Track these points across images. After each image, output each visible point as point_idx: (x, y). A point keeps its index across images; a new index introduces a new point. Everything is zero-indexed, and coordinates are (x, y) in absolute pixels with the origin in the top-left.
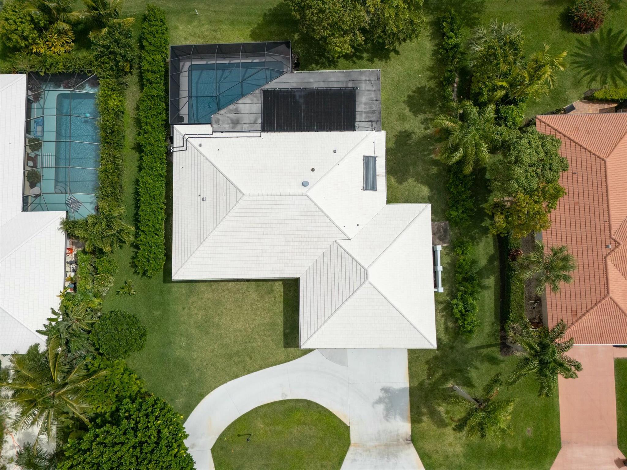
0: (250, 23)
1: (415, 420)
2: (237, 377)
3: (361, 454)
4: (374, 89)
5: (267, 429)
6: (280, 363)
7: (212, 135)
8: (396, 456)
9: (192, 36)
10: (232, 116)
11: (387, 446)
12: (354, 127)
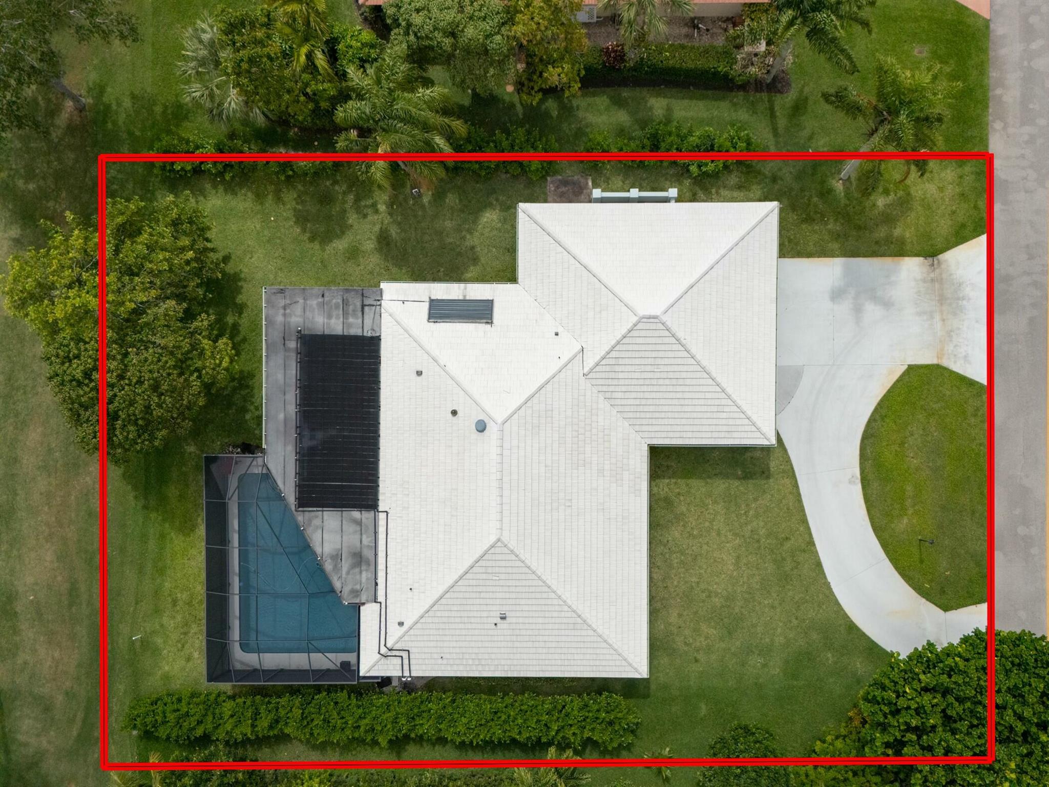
0: (162, 536)
1: (899, 250)
2: (819, 564)
3: (956, 346)
4: (301, 301)
5: (910, 511)
6: (796, 486)
7: (380, 603)
8: (960, 284)
9: (183, 647)
10: (345, 565)
11: (942, 300)
12: (372, 338)
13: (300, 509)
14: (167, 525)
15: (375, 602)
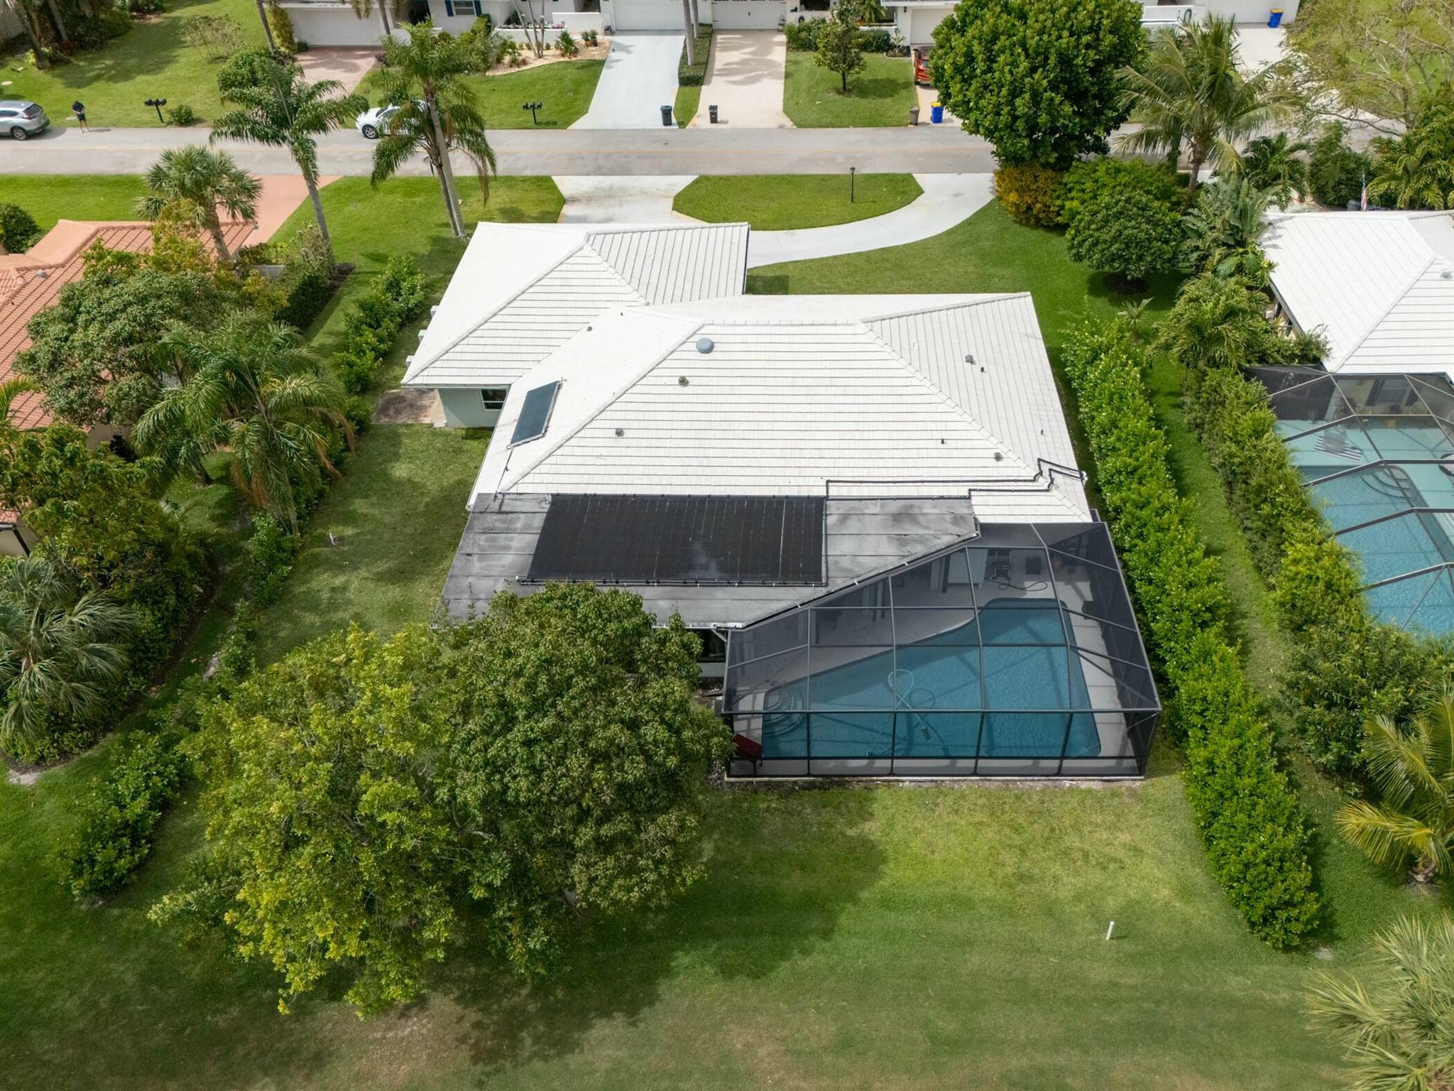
4: (470, 580)
7: (970, 490)
10: (913, 530)
12: (554, 503)
13: (824, 581)
14: (865, 894)
15: (969, 498)
